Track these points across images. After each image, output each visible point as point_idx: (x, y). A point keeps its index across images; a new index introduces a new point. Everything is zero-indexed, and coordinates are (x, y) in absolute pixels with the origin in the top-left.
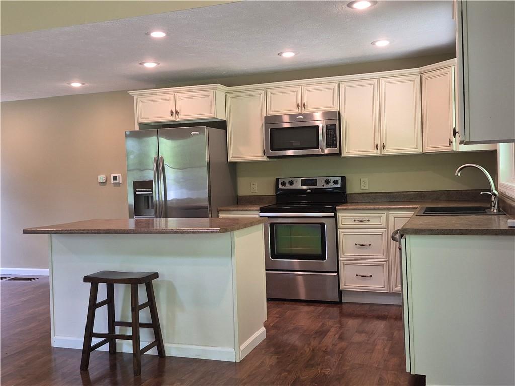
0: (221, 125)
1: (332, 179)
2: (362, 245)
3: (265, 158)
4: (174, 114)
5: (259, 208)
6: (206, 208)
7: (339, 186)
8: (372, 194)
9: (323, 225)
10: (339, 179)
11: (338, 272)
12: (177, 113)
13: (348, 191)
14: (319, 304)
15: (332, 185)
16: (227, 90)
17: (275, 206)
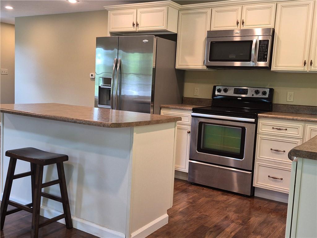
0: (173, 37)
1: (261, 90)
2: (277, 151)
3: (205, 68)
4: (135, 25)
5: (192, 108)
6: (148, 103)
7: (267, 96)
8: (296, 106)
9: (243, 129)
10: (268, 91)
11: (252, 171)
12: (137, 25)
13: (275, 101)
14: (233, 195)
15: (260, 95)
16: (180, 7)
17: (210, 109)
